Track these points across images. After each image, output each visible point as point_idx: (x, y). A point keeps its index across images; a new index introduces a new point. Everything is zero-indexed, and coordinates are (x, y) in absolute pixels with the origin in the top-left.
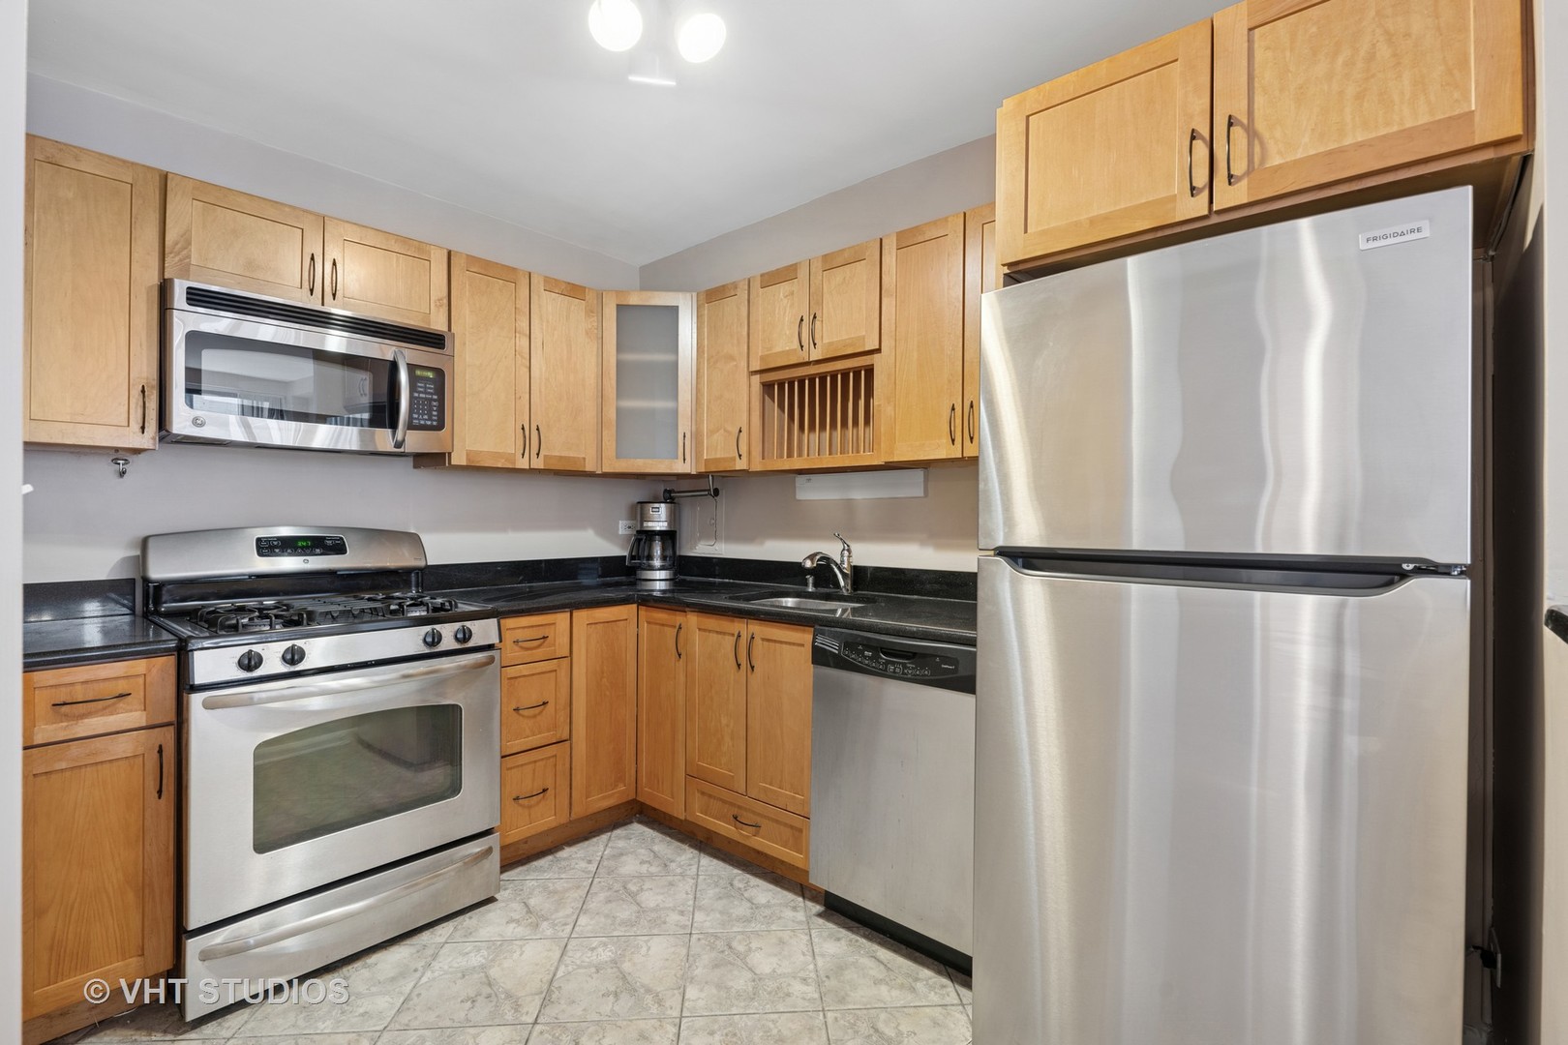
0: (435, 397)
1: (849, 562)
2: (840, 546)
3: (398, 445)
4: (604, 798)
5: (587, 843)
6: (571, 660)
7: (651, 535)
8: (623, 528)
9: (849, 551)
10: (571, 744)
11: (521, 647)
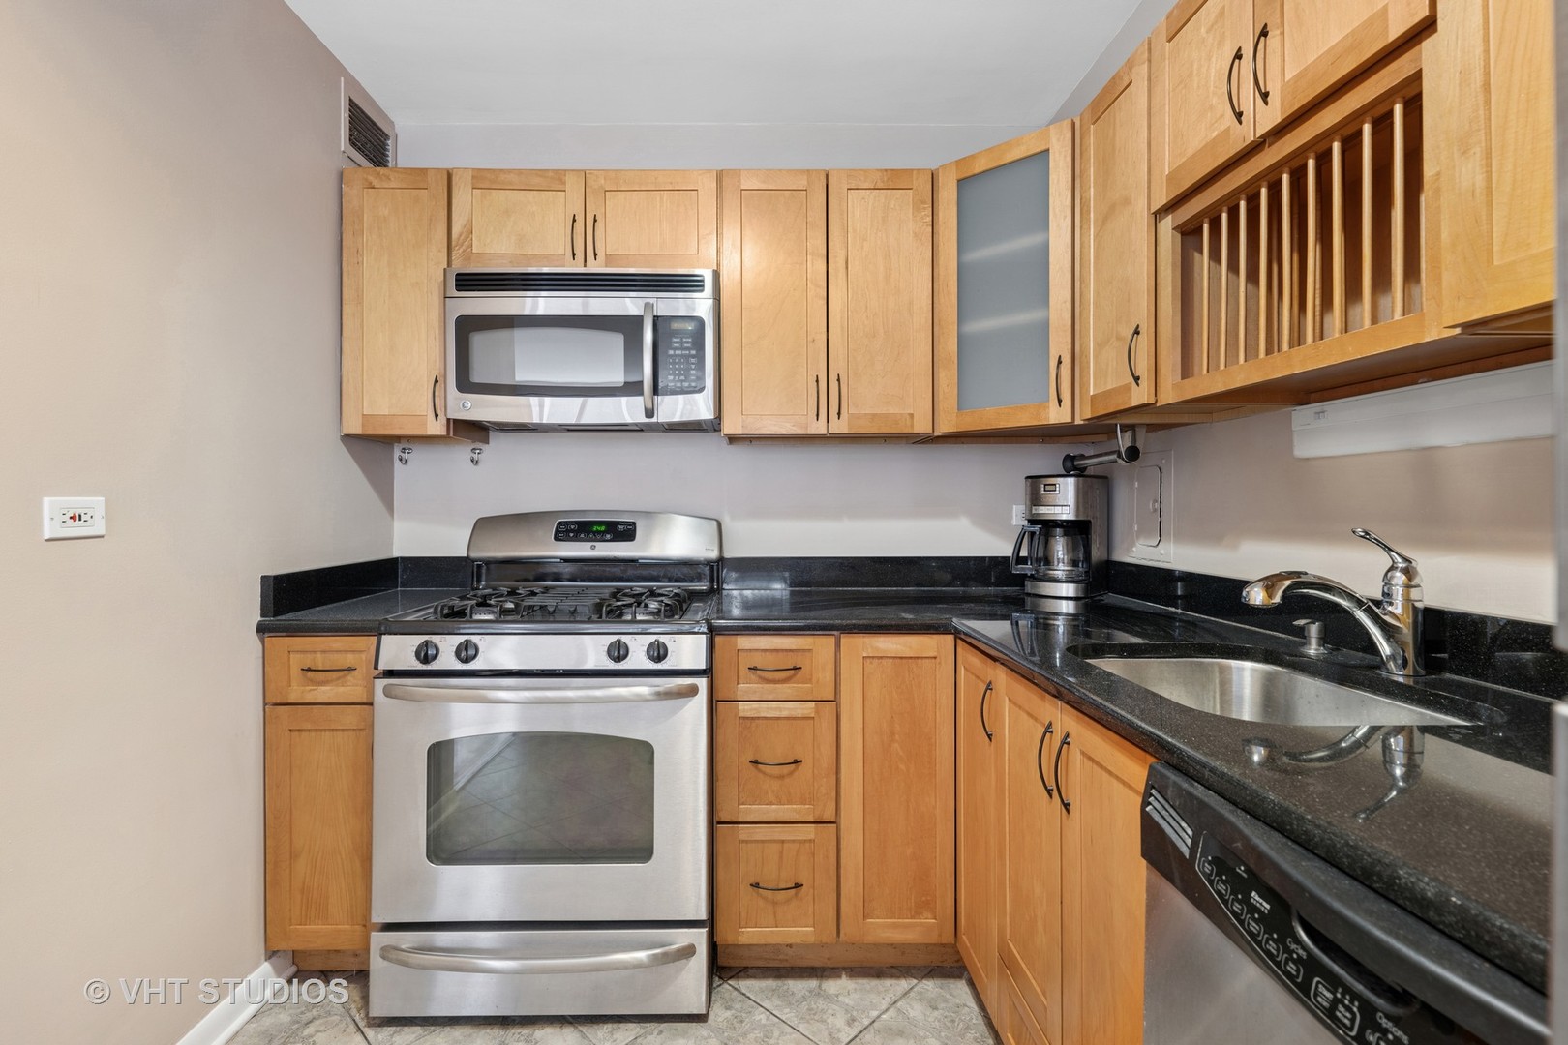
0: (693, 352)
1: (1407, 599)
2: (1383, 561)
3: (649, 413)
4: (895, 926)
5: (874, 983)
6: (838, 707)
7: (1047, 527)
8: (1018, 518)
9: (1409, 572)
10: (838, 830)
11: (760, 677)
